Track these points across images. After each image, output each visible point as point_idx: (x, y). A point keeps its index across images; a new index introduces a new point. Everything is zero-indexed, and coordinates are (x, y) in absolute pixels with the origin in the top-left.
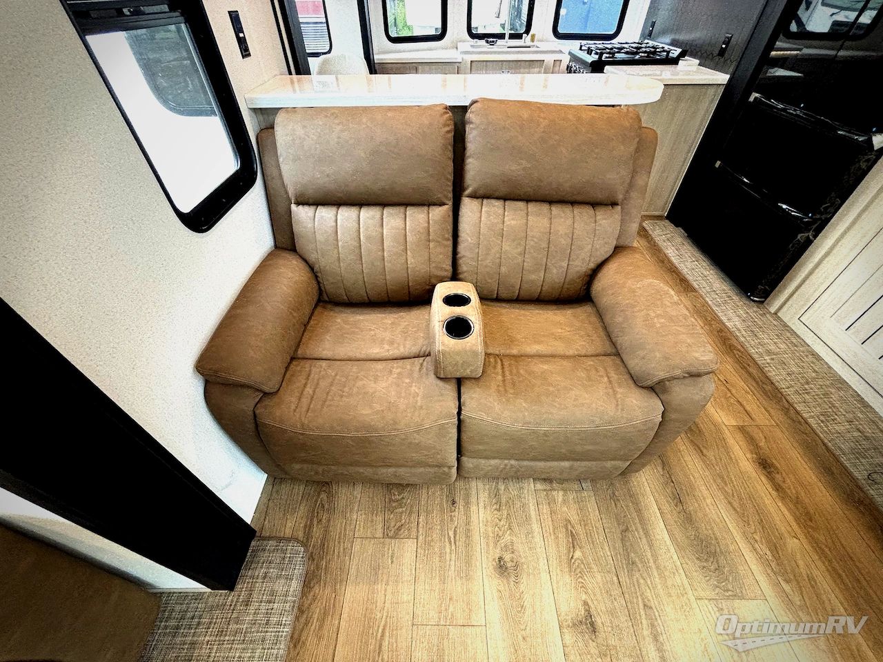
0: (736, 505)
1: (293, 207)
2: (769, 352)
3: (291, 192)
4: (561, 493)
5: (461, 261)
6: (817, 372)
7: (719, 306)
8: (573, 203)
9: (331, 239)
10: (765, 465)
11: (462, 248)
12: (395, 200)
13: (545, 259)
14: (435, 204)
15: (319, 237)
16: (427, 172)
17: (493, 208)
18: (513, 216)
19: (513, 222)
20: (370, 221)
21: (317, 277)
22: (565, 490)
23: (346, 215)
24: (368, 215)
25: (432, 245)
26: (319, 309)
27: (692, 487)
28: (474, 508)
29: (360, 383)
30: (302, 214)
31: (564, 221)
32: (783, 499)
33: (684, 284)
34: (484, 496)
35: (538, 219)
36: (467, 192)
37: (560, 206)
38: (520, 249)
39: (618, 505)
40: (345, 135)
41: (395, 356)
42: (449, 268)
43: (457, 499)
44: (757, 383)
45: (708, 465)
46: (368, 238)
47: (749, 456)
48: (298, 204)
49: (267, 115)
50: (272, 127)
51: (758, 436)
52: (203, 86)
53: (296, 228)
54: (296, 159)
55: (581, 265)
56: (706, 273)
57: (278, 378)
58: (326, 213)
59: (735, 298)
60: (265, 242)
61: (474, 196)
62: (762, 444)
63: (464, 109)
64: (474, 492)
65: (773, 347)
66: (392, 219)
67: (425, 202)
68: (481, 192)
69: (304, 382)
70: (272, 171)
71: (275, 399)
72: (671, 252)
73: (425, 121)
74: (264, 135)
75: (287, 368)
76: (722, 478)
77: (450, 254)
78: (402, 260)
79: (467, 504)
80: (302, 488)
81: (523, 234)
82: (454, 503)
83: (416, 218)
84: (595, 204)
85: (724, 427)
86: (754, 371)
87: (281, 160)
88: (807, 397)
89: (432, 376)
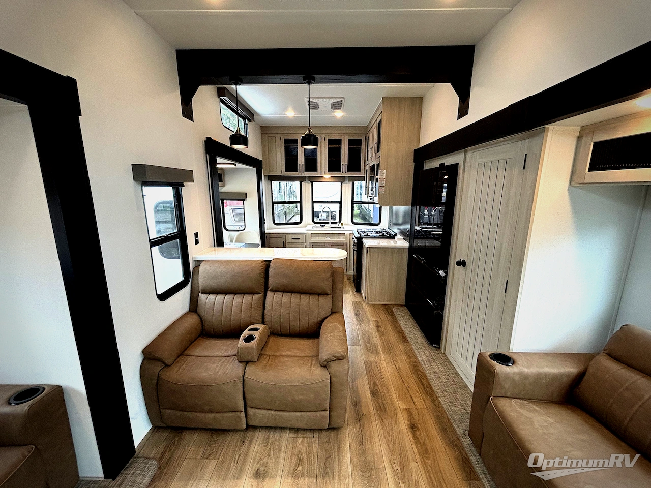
0: (391, 446)
1: (200, 294)
2: (435, 372)
3: (200, 288)
4: (301, 439)
5: (265, 317)
6: (454, 381)
7: (417, 350)
8: (311, 294)
9: (212, 306)
10: (413, 427)
11: (266, 311)
12: (240, 292)
13: (298, 316)
14: (256, 294)
15: (207, 306)
16: (252, 282)
17: (278, 295)
18: (286, 298)
19: (285, 300)
20: (229, 300)
21: (202, 323)
22: (304, 438)
23: (220, 297)
24: (228, 298)
25: (253, 309)
26: (200, 338)
27: (371, 437)
28: (253, 445)
29: (206, 364)
30: (203, 297)
31: (305, 301)
32: (416, 443)
33: (404, 339)
34: (260, 440)
35: (295, 299)
36: (269, 289)
37: (304, 295)
38: (288, 311)
39: (329, 445)
40: (224, 270)
41: (226, 355)
42: (261, 320)
43: (246, 441)
44: (424, 387)
45: (383, 426)
46: (226, 306)
47: (406, 422)
48: (202, 293)
49: (198, 263)
50: (199, 266)
51: (415, 414)
52: (177, 247)
53: (199, 303)
54: (205, 277)
55: (314, 319)
56: (416, 333)
57: (173, 359)
58: (212, 297)
59: (427, 346)
60: (186, 308)
61: (271, 291)
62: (416, 417)
63: (269, 261)
64: (256, 437)
65: (437, 370)
66: (237, 299)
67: (252, 293)
68: (274, 289)
69: (183, 363)
70: (195, 281)
71: (169, 368)
72: (402, 323)
73: (254, 265)
74: (196, 269)
75: (178, 357)
76: (388, 433)
77: (261, 314)
78: (239, 315)
79: (250, 443)
80: (167, 434)
81: (289, 305)
82: (244, 442)
83: (248, 298)
84: (319, 294)
85: (399, 409)
86: (424, 382)
87: (199, 277)
88: (446, 394)
89: (237, 361)
